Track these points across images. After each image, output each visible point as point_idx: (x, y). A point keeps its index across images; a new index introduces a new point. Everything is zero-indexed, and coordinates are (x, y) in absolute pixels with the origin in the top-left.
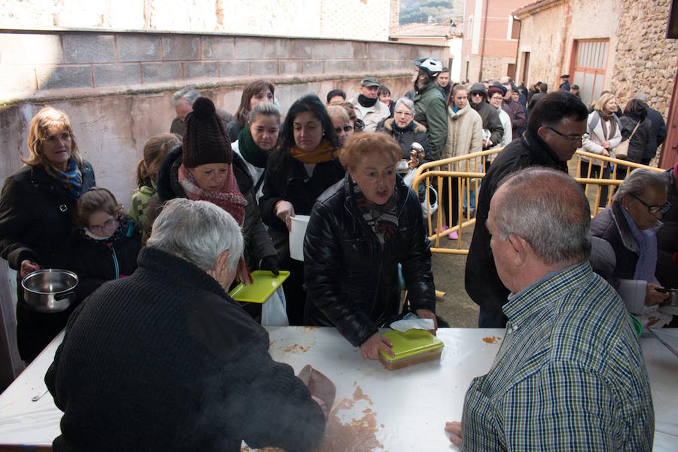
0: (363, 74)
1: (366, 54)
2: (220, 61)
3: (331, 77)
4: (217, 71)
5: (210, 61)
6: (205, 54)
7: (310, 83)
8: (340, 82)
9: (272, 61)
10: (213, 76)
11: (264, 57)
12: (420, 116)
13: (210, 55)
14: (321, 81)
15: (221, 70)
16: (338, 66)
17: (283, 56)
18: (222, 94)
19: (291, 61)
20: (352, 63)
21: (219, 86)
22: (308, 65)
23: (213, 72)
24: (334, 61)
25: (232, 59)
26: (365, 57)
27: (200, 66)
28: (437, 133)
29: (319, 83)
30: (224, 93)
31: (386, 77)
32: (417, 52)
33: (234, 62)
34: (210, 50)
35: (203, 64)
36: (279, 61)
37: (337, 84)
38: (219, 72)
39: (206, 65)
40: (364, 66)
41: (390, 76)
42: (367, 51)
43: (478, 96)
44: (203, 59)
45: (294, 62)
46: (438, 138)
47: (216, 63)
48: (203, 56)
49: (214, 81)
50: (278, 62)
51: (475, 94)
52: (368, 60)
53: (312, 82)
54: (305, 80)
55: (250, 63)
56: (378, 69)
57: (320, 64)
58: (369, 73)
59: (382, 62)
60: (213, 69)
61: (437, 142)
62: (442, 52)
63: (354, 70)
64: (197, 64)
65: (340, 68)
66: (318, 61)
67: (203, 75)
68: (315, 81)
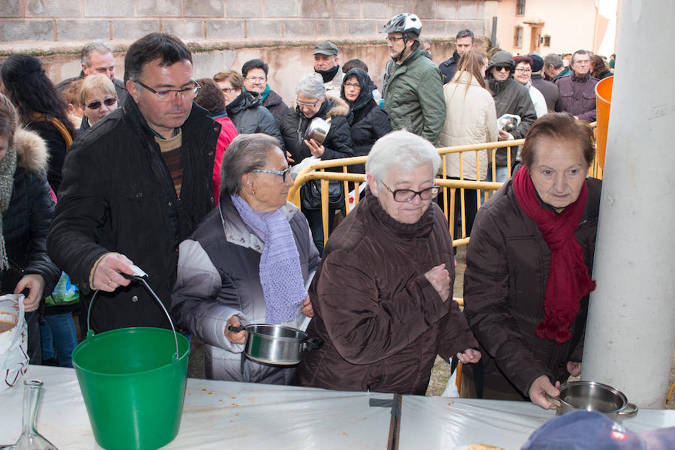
0: (320, 39)
1: (326, 10)
2: (57, 20)
3: (257, 43)
4: (52, 33)
5: (40, 20)
6: (31, 9)
7: (218, 52)
8: (274, 50)
9: (148, 19)
10: (44, 39)
11: (136, 15)
12: (408, 94)
13: (40, 10)
14: (238, 48)
15: (59, 31)
16: (273, 27)
17: (168, 13)
18: (59, 64)
19: (185, 20)
20: (300, 23)
21: (52, 54)
22: (216, 26)
23: (46, 34)
24: (265, 21)
25: (79, 17)
26: (326, 15)
27: (21, 25)
28: (435, 116)
29: (235, 52)
30: (62, 63)
31: (365, 44)
32: (430, 8)
33: (81, 20)
34: (40, 4)
35: (28, 23)
36: (163, 19)
37: (269, 54)
38: (57, 34)
39: (33, 25)
40: (323, 28)
41: (373, 43)
42: (328, 6)
43: (503, 70)
44: (27, 16)
45: (190, 21)
46: (436, 123)
47: (51, 21)
48: (27, 13)
49: (45, 46)
50: (161, 22)
51: (499, 69)
52: (330, 20)
53: (222, 49)
54: (210, 46)
55: (110, 21)
56: (351, 32)
57: (239, 24)
58: (334, 38)
59: (358, 23)
60: (46, 30)
61: (435, 129)
62: (481, 7)
63: (304, 34)
64: (20, 22)
65: (276, 31)
66: (235, 20)
67: (27, 38)
68: (228, 49)
